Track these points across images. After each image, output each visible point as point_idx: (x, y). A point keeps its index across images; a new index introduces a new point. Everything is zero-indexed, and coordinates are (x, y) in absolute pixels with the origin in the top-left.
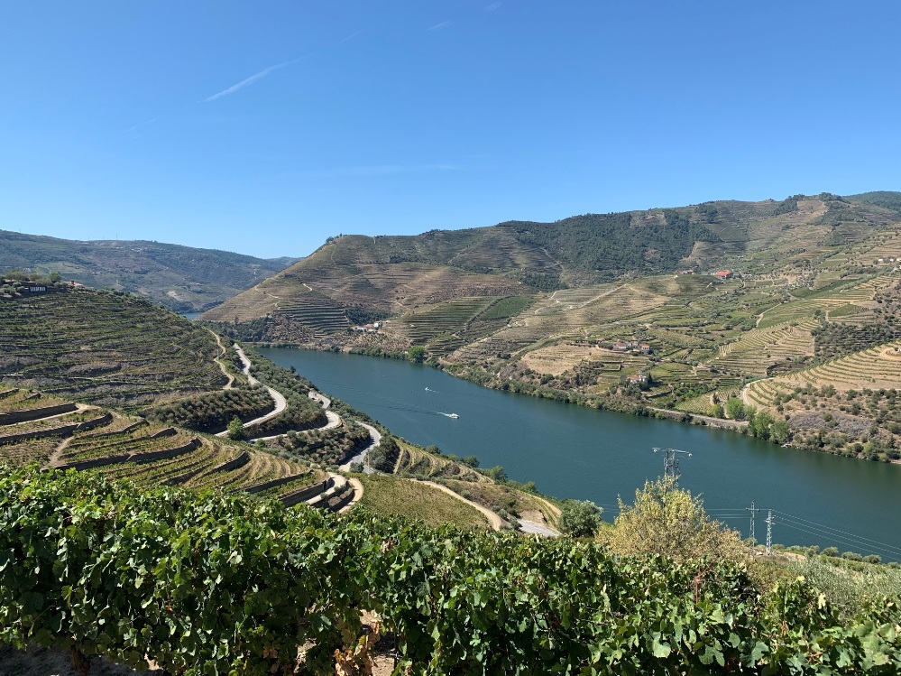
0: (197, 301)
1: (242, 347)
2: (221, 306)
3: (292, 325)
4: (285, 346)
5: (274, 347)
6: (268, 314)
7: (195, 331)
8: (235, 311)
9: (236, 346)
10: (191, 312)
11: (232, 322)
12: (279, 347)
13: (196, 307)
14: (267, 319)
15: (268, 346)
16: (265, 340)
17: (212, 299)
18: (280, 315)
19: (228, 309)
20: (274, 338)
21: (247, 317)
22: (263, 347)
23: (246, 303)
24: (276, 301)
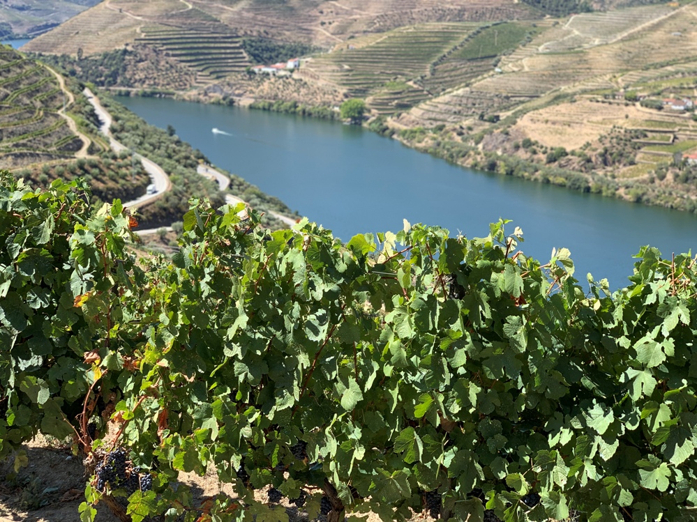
0: (18, 23)
1: (96, 94)
2: (56, 30)
3: (163, 63)
4: (152, 94)
5: (137, 95)
6: (127, 45)
7: (28, 68)
8: (78, 39)
9: (87, 92)
10: (11, 39)
11: (74, 56)
12: (145, 95)
13: (16, 30)
14: (125, 52)
15: (128, 94)
16: (122, 84)
17: (41, 20)
18: (145, 46)
19: (66, 36)
20: (136, 81)
21: (95, 47)
22: (120, 94)
23: (93, 27)
24: (139, 23)
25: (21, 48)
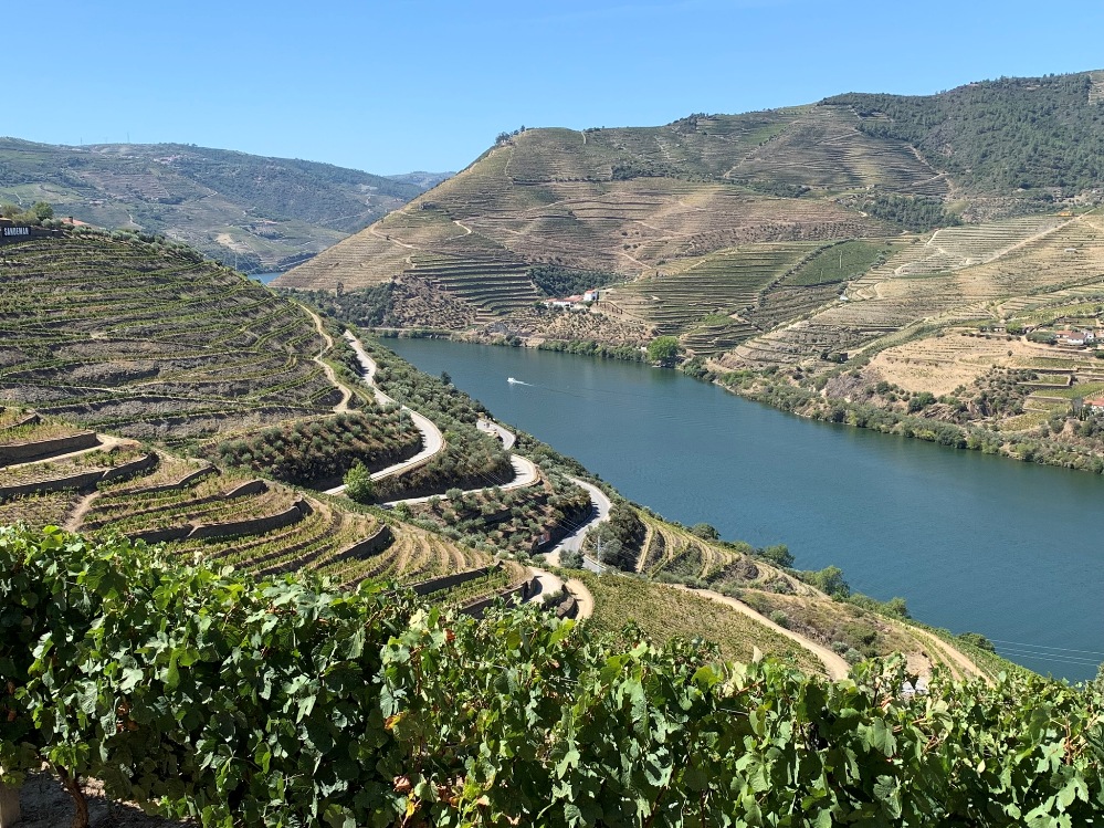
0: (267, 253)
1: (358, 337)
2: (312, 262)
3: (436, 298)
4: (424, 335)
5: (406, 336)
6: (395, 277)
7: (279, 307)
8: (337, 272)
9: (348, 334)
10: (259, 272)
11: (333, 291)
12: (415, 336)
13: (266, 262)
14: (393, 286)
15: (395, 335)
16: (389, 324)
17: (295, 250)
18: (416, 278)
19: (324, 268)
20: (405, 320)
21: (358, 281)
22: (386, 336)
23: (356, 258)
24: (409, 252)
25: (271, 283)
